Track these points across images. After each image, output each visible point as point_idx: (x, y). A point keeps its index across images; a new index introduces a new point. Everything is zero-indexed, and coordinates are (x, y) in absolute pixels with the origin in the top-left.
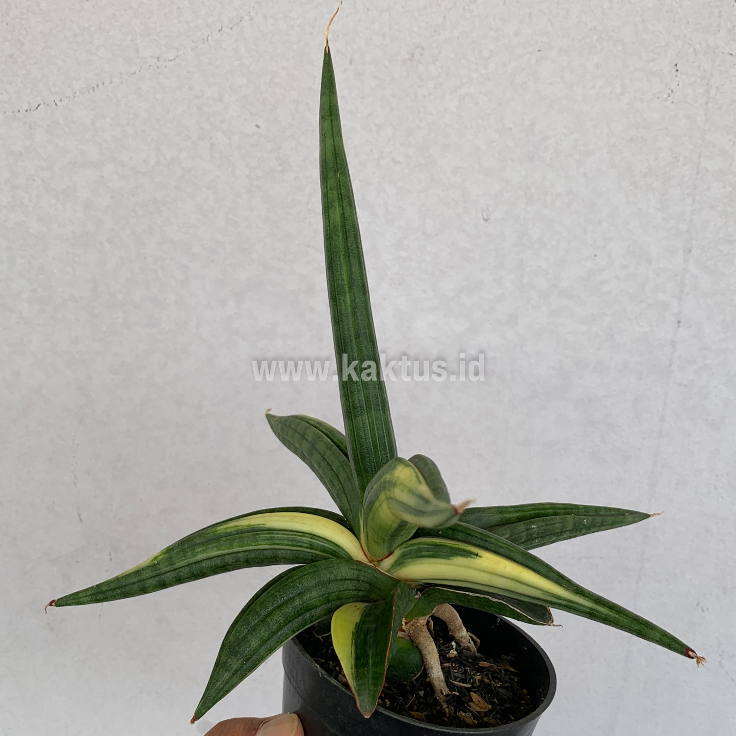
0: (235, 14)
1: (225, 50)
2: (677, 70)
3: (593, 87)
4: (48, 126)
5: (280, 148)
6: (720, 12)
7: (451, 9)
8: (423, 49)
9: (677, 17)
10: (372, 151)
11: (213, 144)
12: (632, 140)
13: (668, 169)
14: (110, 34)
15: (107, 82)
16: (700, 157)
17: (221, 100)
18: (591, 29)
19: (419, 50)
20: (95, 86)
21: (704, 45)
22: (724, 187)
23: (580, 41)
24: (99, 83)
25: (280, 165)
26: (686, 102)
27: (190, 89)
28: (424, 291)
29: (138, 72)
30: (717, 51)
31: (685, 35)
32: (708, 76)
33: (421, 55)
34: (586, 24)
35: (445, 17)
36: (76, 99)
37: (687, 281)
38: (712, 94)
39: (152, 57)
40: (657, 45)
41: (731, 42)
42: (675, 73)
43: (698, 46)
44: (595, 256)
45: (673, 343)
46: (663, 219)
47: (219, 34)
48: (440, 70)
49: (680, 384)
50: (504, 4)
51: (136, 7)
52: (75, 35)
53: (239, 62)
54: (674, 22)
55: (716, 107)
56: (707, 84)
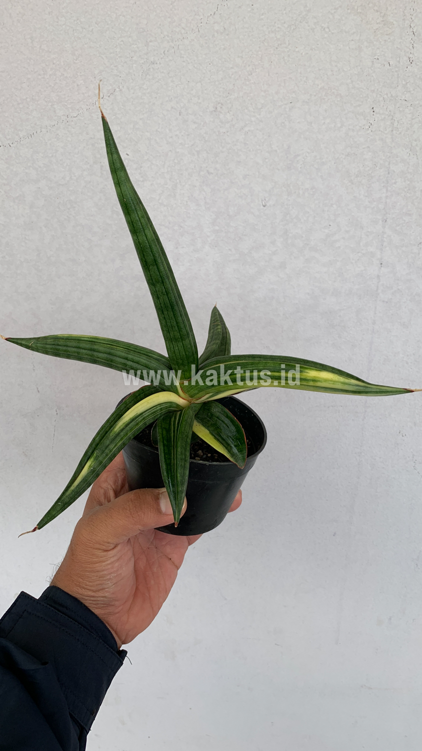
0: (111, 87)
1: (106, 109)
2: (374, 111)
3: (324, 123)
8: (222, 104)
10: (195, 167)
12: (348, 155)
13: (370, 172)
14: (39, 102)
15: (39, 131)
16: (389, 163)
18: (321, 88)
19: (220, 105)
20: (32, 134)
21: (389, 95)
22: (405, 182)
23: (315, 96)
24: (34, 132)
26: (380, 130)
28: (230, 250)
29: (56, 125)
31: (378, 90)
32: (392, 114)
33: (221, 108)
34: (318, 85)
36: (21, 142)
37: (385, 239)
39: (64, 115)
40: (361, 96)
41: (405, 93)
42: (372, 113)
43: (385, 96)
44: (330, 225)
46: (369, 202)
48: (233, 117)
49: (383, 301)
50: (269, 75)
52: (18, 104)
53: (114, 117)
54: (371, 82)
55: (398, 133)
56: (392, 119)
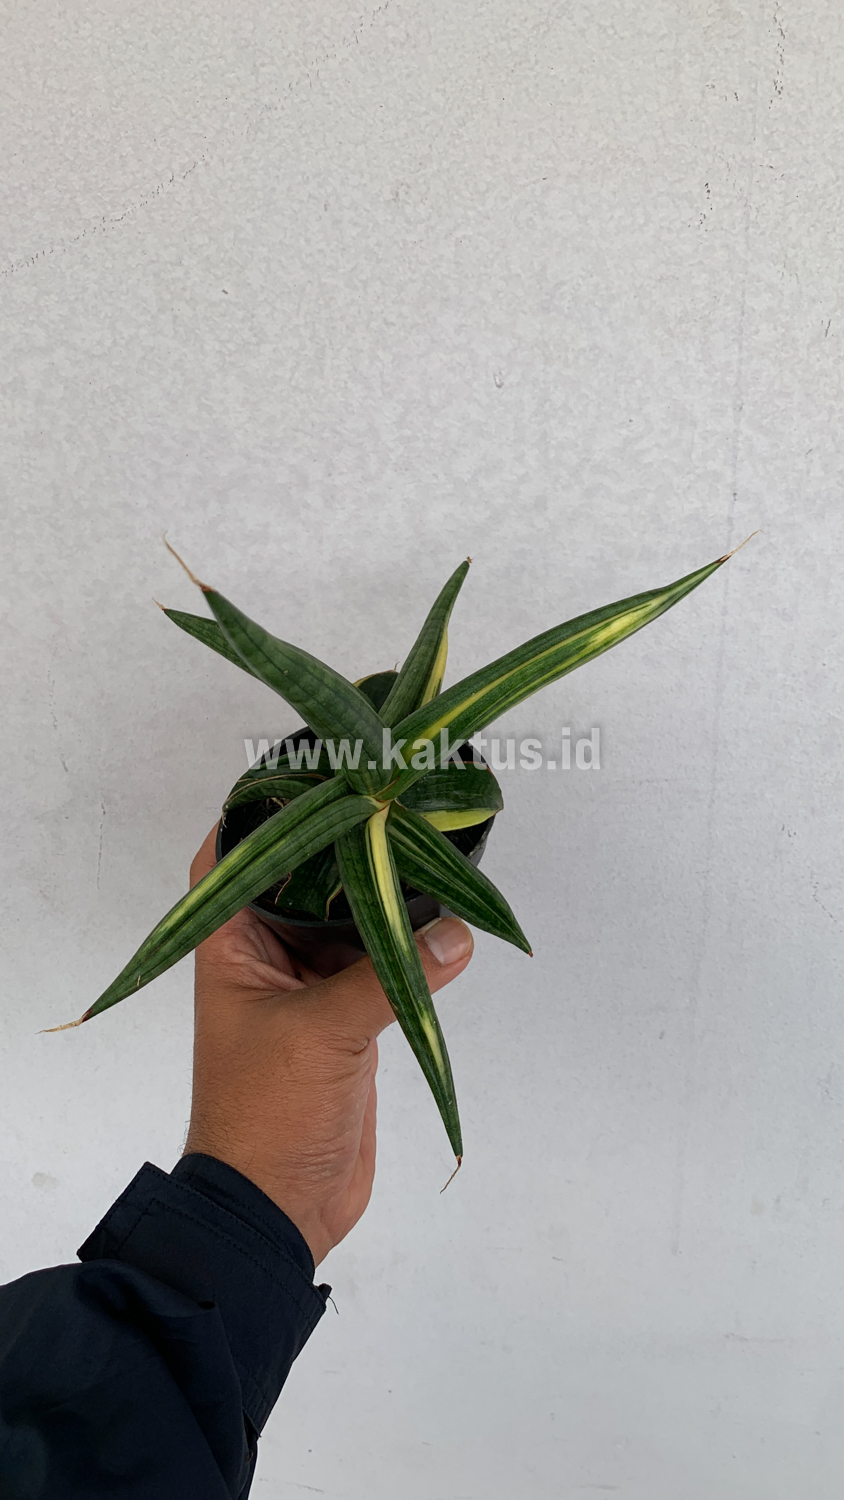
0: (187, 159)
1: (179, 203)
2: (709, 191)
3: (612, 218)
5: (253, 316)
6: (754, 116)
7: (437, 136)
8: (408, 187)
9: (703, 126)
10: (359, 312)
11: (176, 317)
12: (661, 279)
13: (707, 312)
14: (45, 193)
15: (47, 251)
16: (743, 294)
17: (180, 263)
18: (602, 149)
19: (404, 187)
20: (34, 257)
21: (739, 158)
22: (775, 329)
23: (591, 164)
24: (39, 253)
25: (255, 336)
26: (722, 229)
27: (144, 252)
28: (435, 476)
29: (81, 237)
30: (754, 164)
31: (715, 148)
32: (745, 195)
33: (407, 193)
34: (597, 143)
35: (430, 146)
36: (14, 273)
37: (740, 445)
38: (752, 217)
39: (96, 217)
40: (683, 162)
41: (770, 152)
42: (706, 195)
43: (731, 160)
44: (631, 421)
45: (730, 520)
46: (706, 372)
47: (171, 184)
48: (431, 211)
49: (742, 569)
50: (499, 125)
51: (72, 158)
53: (196, 217)
54: (700, 132)
55: (758, 232)
56: (745, 205)
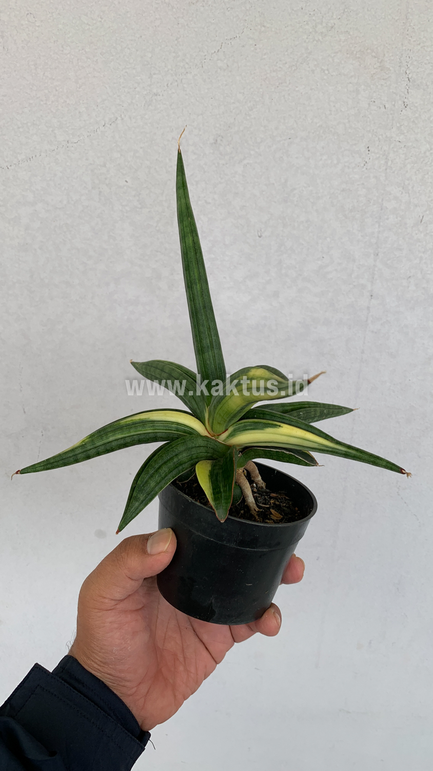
0: (113, 116)
1: (107, 137)
2: (369, 150)
3: (321, 159)
4: (3, 181)
5: (140, 194)
6: (393, 117)
8: (222, 137)
9: (368, 120)
11: (100, 192)
12: (343, 190)
13: (364, 208)
14: (39, 127)
15: (38, 156)
16: (382, 200)
17: (105, 166)
18: (319, 126)
19: (220, 138)
20: (31, 158)
21: (384, 136)
22: (397, 218)
23: (313, 133)
24: (34, 156)
25: (140, 204)
26: (374, 169)
27: (87, 159)
28: (225, 277)
29: (56, 150)
30: (391, 140)
31: (373, 130)
32: (386, 154)
33: (221, 140)
34: (316, 123)
35: (235, 119)
36: (20, 165)
37: (376, 272)
38: (389, 164)
39: (64, 141)
40: (357, 136)
41: (399, 134)
42: (368, 152)
43: (380, 137)
44: (323, 257)
45: (368, 308)
46: (362, 236)
47: (103, 128)
48: (232, 150)
49: (372, 332)
50: (269, 111)
51: (54, 111)
52: (19, 128)
53: (115, 144)
54: (367, 122)
55: (391, 172)
56: (386, 159)
